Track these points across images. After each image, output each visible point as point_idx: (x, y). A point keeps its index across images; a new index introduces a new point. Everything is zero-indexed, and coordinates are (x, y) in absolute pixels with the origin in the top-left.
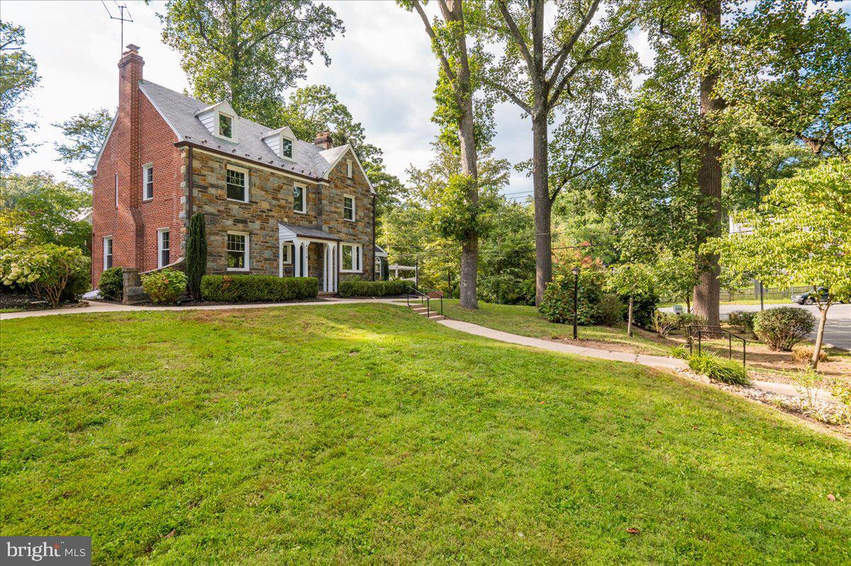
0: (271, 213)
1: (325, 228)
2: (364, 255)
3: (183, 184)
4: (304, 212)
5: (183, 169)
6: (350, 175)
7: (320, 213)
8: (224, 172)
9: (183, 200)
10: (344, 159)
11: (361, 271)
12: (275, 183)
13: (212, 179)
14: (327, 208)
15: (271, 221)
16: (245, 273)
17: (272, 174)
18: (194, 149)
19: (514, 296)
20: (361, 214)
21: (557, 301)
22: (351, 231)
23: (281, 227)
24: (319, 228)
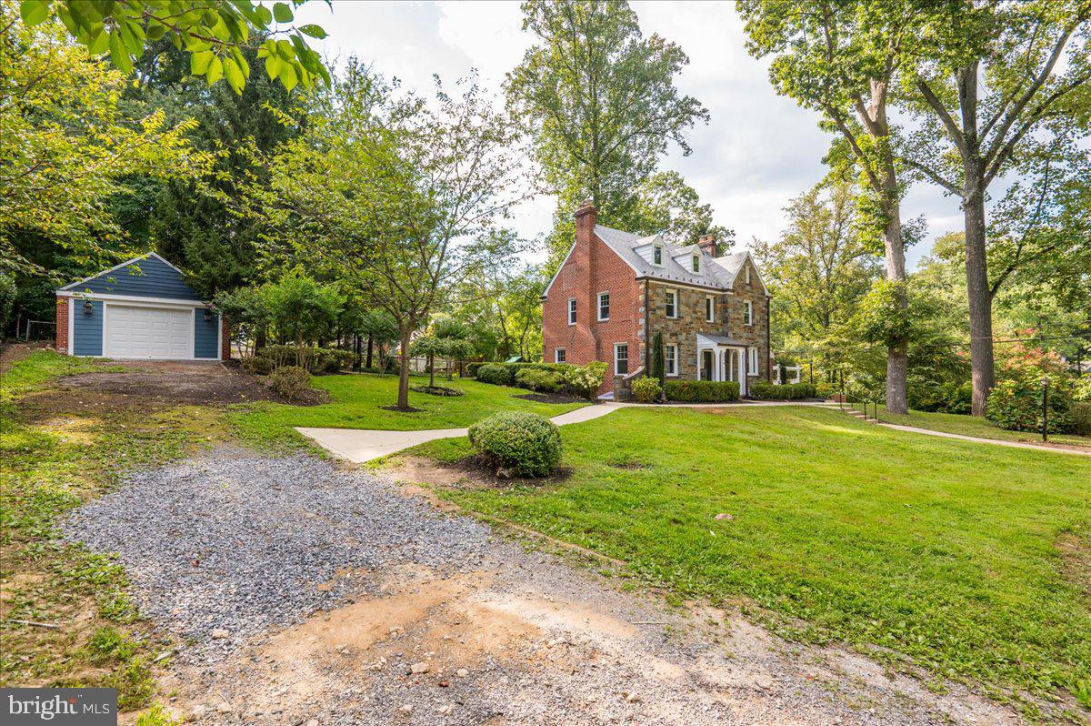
0: (693, 325)
1: (730, 334)
2: (759, 357)
3: (642, 309)
4: (712, 321)
5: (642, 298)
6: (748, 282)
7: (725, 320)
8: (664, 295)
9: (642, 321)
10: (744, 267)
11: (757, 374)
12: (694, 298)
13: (658, 303)
14: (732, 316)
15: (693, 332)
16: (677, 378)
17: (693, 291)
18: (650, 281)
19: (930, 402)
20: (757, 317)
21: (1012, 408)
22: (750, 335)
23: (699, 336)
24: (726, 335)
